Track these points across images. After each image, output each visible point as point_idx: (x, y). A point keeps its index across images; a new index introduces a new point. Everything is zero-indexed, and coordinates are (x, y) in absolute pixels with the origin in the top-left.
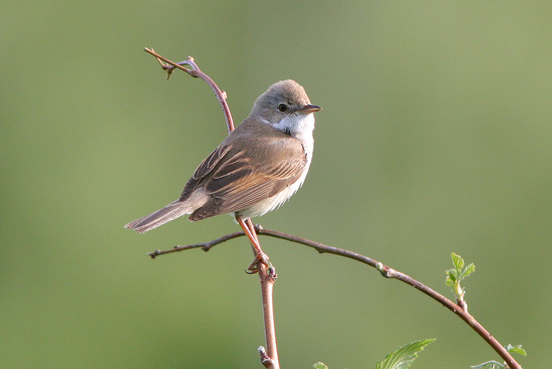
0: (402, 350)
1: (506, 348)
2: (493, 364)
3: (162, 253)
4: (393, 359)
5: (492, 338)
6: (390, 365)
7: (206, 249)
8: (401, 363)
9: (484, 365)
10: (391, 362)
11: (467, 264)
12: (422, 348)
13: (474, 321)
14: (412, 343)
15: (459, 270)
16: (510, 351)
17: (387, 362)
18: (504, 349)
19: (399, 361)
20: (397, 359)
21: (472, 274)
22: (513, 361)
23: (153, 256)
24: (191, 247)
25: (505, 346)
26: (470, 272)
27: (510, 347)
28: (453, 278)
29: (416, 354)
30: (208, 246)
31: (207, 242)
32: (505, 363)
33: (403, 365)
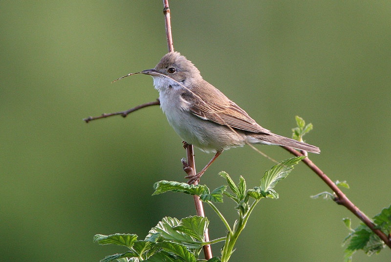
0: (283, 163)
1: (335, 183)
2: (325, 194)
3: (94, 119)
4: (277, 170)
5: (324, 176)
6: (274, 173)
7: (124, 116)
8: (282, 173)
9: (320, 195)
10: (275, 172)
11: (307, 124)
12: (297, 162)
13: (312, 164)
14: (291, 159)
15: (302, 129)
16: (338, 185)
17: (272, 171)
18: (333, 184)
19: (280, 171)
20: (279, 170)
21: (311, 131)
22: (340, 192)
23: (88, 121)
24: (114, 115)
25: (334, 181)
26: (309, 130)
27: (338, 182)
28: (297, 134)
29: (292, 166)
30: (125, 113)
31: (125, 111)
32: (334, 193)
33: (283, 174)
